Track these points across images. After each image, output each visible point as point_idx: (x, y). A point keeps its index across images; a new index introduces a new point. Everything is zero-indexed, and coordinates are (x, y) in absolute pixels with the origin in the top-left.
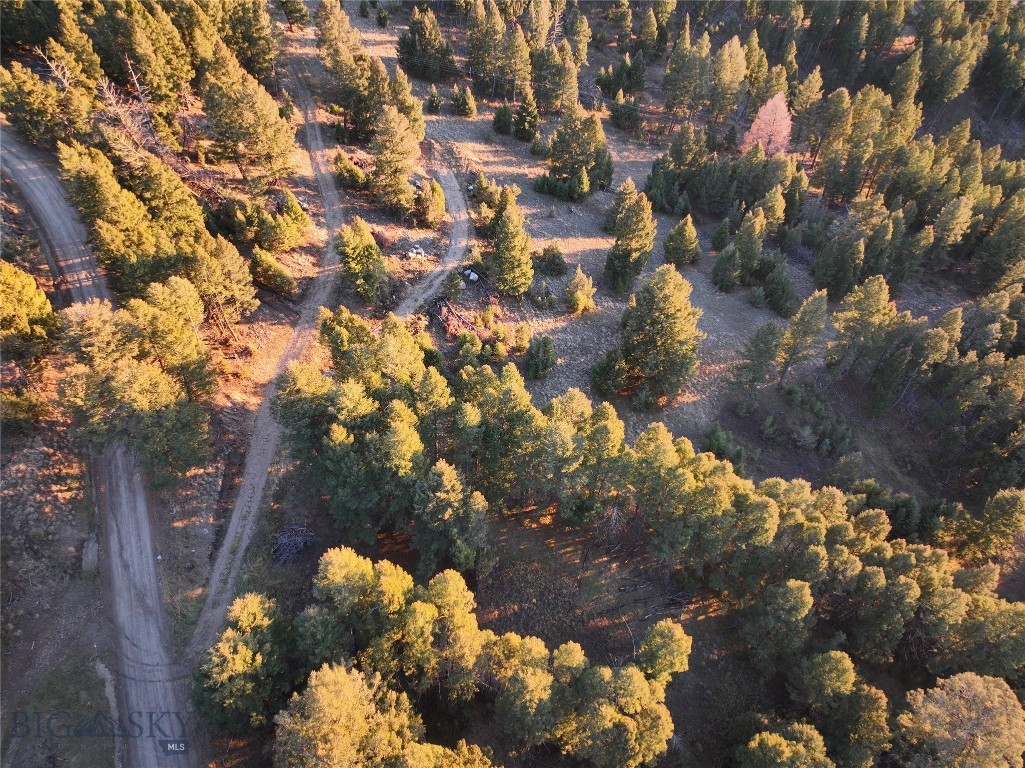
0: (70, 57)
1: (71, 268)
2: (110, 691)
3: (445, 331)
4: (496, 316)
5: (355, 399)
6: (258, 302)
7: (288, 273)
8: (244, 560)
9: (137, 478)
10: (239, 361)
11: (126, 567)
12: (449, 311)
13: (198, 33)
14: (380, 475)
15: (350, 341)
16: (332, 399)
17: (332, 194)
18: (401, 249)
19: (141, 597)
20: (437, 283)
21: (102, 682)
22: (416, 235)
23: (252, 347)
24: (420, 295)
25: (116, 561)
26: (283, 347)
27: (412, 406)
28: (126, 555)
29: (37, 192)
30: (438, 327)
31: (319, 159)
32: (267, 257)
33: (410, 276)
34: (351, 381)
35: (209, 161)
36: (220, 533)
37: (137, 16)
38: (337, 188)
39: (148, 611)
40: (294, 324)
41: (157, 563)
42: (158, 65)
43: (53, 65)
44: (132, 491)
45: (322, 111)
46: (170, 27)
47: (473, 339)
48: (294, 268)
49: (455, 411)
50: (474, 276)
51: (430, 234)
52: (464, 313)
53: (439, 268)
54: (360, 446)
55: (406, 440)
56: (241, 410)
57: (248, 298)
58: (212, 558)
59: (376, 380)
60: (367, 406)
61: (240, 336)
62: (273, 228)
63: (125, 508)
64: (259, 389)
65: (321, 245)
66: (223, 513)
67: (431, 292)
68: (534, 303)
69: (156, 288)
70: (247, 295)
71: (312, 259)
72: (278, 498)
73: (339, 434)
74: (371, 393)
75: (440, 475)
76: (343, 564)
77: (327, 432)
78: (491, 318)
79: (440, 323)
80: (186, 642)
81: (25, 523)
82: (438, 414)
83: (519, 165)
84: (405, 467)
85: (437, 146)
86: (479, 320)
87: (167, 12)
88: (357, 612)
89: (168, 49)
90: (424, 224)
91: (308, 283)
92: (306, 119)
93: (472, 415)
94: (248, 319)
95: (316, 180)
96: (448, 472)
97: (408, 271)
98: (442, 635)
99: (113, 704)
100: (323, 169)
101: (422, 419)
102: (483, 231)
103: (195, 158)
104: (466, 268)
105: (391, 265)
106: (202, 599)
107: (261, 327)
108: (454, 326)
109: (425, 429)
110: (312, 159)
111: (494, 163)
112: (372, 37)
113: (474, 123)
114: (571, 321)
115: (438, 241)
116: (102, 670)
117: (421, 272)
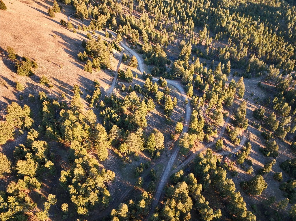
0: (202, 99)
1: (186, 123)
2: (164, 169)
3: (224, 160)
4: (234, 164)
5: (205, 161)
6: (203, 141)
7: (209, 139)
8: (182, 168)
9: (178, 152)
10: (196, 146)
12: (227, 158)
14: (201, 170)
15: (209, 155)
16: (202, 159)
17: (223, 131)
18: (227, 145)
19: (171, 163)
20: (229, 153)
22: (231, 145)
23: (198, 146)
24: (225, 154)
25: (171, 157)
26: (201, 148)
27: (210, 166)
29: (188, 111)
30: (223, 159)
31: (226, 124)
32: (208, 136)
33: (225, 150)
34: (206, 159)
36: (182, 163)
38: (225, 130)
39: (171, 165)
40: (205, 146)
44: (176, 152)
45: (232, 116)
47: (227, 164)
48: (210, 138)
49: (215, 170)
50: (235, 156)
51: (234, 146)
52: (229, 160)
53: (231, 151)
54: (202, 166)
55: (207, 169)
56: (192, 152)
57: (202, 140)
58: (179, 165)
59: (209, 160)
60: (205, 163)
61: (198, 143)
62: (211, 132)
64: (196, 151)
65: (216, 138)
66: (183, 162)
67: (226, 154)
68: (241, 166)
69: (193, 135)
70: (202, 139)
71: (213, 139)
72: (189, 165)
73: (200, 163)
74: (207, 161)
75: (208, 175)
76: (192, 175)
77: (199, 162)
78: (232, 163)
79: (224, 159)
80: (172, 171)
82: (213, 169)
83: (260, 143)
84: (205, 172)
85: (247, 132)
86: (230, 162)
88: (190, 181)
90: (233, 143)
91: (211, 142)
92: (229, 116)
93: (216, 172)
94: (200, 142)
95: (223, 127)
96: (209, 175)
97: (226, 149)
98: (196, 190)
99: (163, 170)
100: (225, 126)
101: (210, 168)
102: (242, 150)
104: (235, 154)
105: (223, 147)
106: (176, 168)
107: (200, 144)
108: (226, 161)
109: (210, 170)
110: (225, 123)
111: (256, 140)
112: (252, 105)
113: (258, 131)
114: (245, 173)
115: (234, 147)
116: (164, 167)
117: (227, 150)
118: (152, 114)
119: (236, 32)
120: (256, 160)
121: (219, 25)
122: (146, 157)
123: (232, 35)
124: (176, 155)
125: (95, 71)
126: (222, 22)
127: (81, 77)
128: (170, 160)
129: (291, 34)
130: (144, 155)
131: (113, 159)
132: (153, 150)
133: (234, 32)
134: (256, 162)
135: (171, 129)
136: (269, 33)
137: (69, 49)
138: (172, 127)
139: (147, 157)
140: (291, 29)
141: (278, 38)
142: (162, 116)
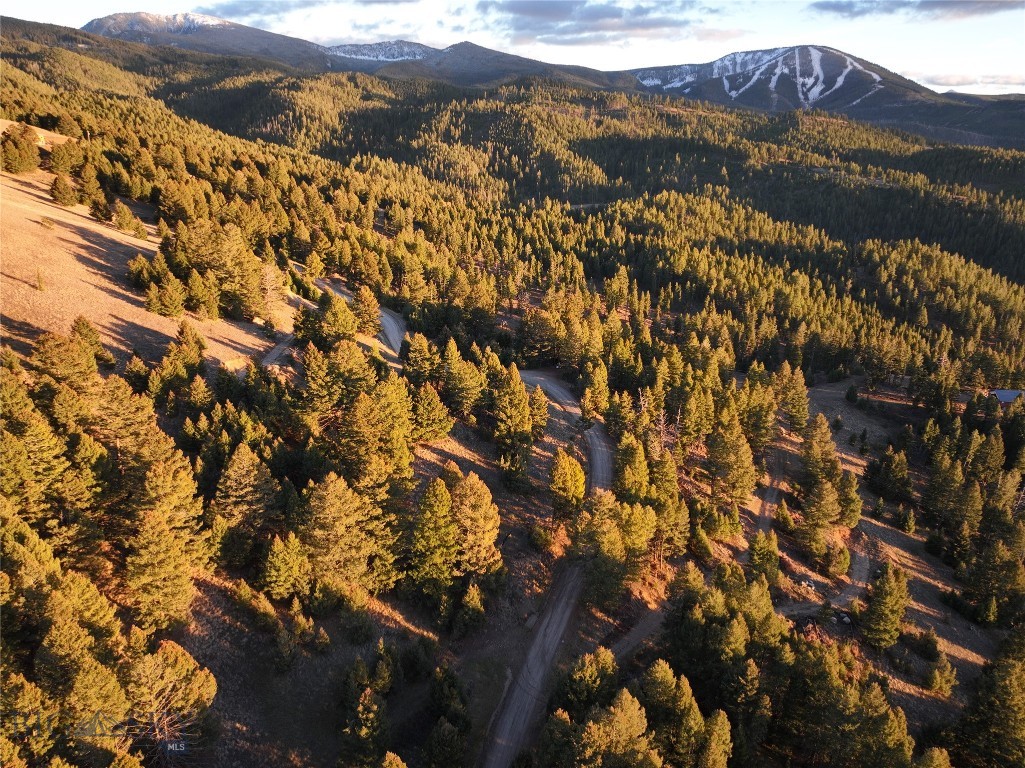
0: (652, 398)
2: (507, 684)
4: (852, 652)
7: (712, 550)
9: (573, 601)
10: (656, 580)
11: (545, 636)
12: (814, 628)
13: (726, 410)
18: (798, 579)
19: (544, 654)
20: (814, 609)
21: (506, 678)
22: (816, 577)
24: (797, 609)
25: (542, 629)
28: (548, 631)
29: (598, 455)
31: (768, 507)
32: (703, 536)
35: (694, 477)
37: (696, 392)
39: (543, 662)
41: (560, 643)
42: (694, 417)
43: (642, 399)
45: (785, 483)
46: (711, 403)
50: (847, 619)
51: (827, 581)
52: (826, 637)
53: (822, 602)
56: (644, 604)
57: (681, 545)
60: (721, 611)
62: (715, 521)
63: (559, 610)
65: (741, 549)
67: (806, 611)
68: (893, 663)
69: (638, 506)
70: (680, 543)
71: (731, 553)
73: (698, 614)
74: (727, 606)
77: (692, 608)
78: (847, 650)
79: (802, 631)
81: (515, 586)
83: (935, 579)
85: (865, 537)
86: (836, 646)
87: (714, 395)
89: (704, 414)
90: (824, 572)
91: (720, 563)
92: (771, 483)
94: (674, 560)
95: (759, 516)
97: (796, 592)
100: (767, 513)
103: (688, 473)
104: (843, 612)
105: (785, 582)
108: (813, 638)
110: (763, 505)
111: (911, 568)
112: (850, 458)
113: (908, 538)
114: (922, 694)
115: (831, 588)
116: (509, 672)
117: (804, 598)
118: (438, 454)
119: (726, 282)
120: (948, 640)
121: (664, 266)
122: (408, 625)
123: (712, 291)
124: (568, 614)
125: (198, 319)
126: (672, 260)
127: (127, 322)
128: (539, 639)
129: (895, 296)
130: (399, 617)
131: (221, 636)
132: (446, 575)
133: (719, 281)
134: (953, 649)
135: (530, 512)
136: (828, 295)
137: (97, 260)
138: (535, 505)
139: (412, 628)
140: (890, 283)
141: (860, 309)
142: (487, 464)
